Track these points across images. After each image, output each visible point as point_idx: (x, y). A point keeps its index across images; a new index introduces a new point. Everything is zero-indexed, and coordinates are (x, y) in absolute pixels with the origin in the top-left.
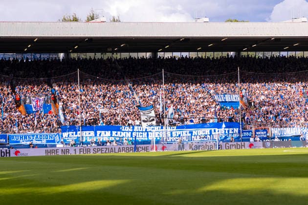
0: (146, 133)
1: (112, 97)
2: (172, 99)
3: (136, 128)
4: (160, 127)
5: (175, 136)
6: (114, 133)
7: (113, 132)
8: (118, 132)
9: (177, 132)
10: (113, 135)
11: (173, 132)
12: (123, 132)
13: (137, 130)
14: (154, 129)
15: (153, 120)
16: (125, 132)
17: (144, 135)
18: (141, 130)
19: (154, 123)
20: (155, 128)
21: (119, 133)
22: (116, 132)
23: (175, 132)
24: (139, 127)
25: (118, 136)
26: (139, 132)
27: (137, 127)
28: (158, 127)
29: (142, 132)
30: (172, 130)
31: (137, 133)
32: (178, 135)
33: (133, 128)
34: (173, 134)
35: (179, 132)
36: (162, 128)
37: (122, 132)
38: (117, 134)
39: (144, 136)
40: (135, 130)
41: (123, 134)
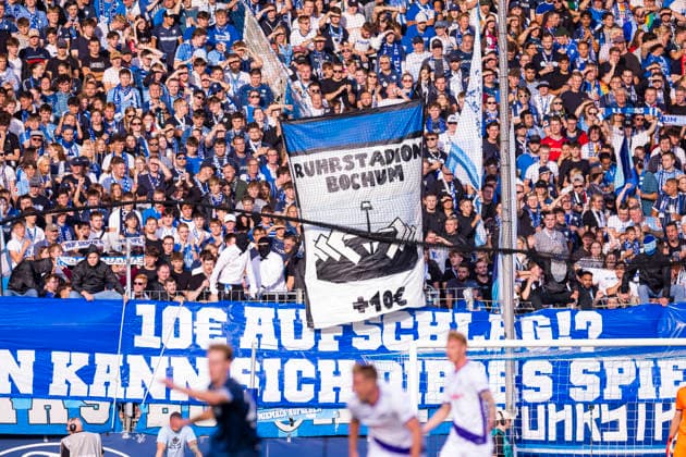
0: (347, 366)
1: (52, 49)
2: (574, 83)
3: (258, 319)
4: (464, 320)
5: (592, 393)
6: (66, 364)
7: (58, 358)
8: (100, 358)
9: (612, 365)
10: (57, 387)
11: (576, 367)
12: (148, 353)
13: (270, 343)
14: (414, 332)
15: (404, 262)
16: (160, 362)
17: (328, 381)
18: (307, 341)
19: (412, 283)
20: (425, 329)
21: (107, 362)
22: (81, 359)
23: (593, 364)
24: (287, 316)
25: (97, 389)
26: (284, 355)
27: (267, 313)
28: (444, 318)
29: (314, 355)
30: (566, 343)
31: (271, 366)
32: (613, 392)
33: (237, 324)
34: (576, 376)
35: (627, 364)
36: (480, 326)
37: (136, 362)
38: (87, 374)
39: (326, 396)
40: (247, 341)
41: (145, 377)
